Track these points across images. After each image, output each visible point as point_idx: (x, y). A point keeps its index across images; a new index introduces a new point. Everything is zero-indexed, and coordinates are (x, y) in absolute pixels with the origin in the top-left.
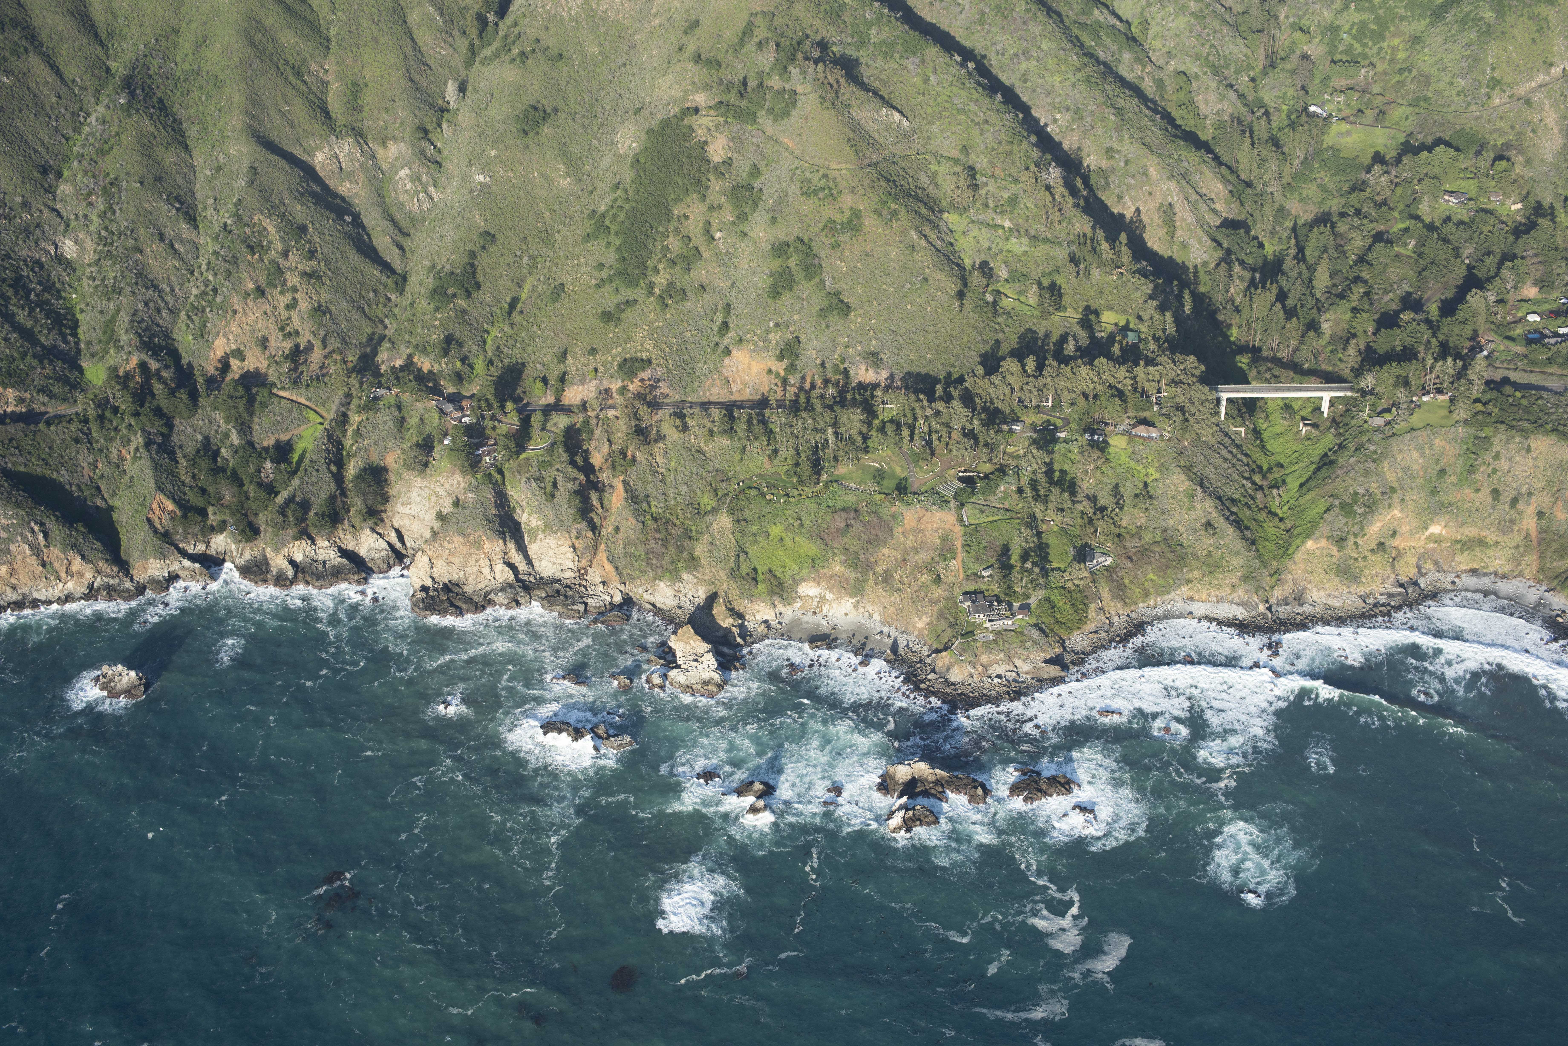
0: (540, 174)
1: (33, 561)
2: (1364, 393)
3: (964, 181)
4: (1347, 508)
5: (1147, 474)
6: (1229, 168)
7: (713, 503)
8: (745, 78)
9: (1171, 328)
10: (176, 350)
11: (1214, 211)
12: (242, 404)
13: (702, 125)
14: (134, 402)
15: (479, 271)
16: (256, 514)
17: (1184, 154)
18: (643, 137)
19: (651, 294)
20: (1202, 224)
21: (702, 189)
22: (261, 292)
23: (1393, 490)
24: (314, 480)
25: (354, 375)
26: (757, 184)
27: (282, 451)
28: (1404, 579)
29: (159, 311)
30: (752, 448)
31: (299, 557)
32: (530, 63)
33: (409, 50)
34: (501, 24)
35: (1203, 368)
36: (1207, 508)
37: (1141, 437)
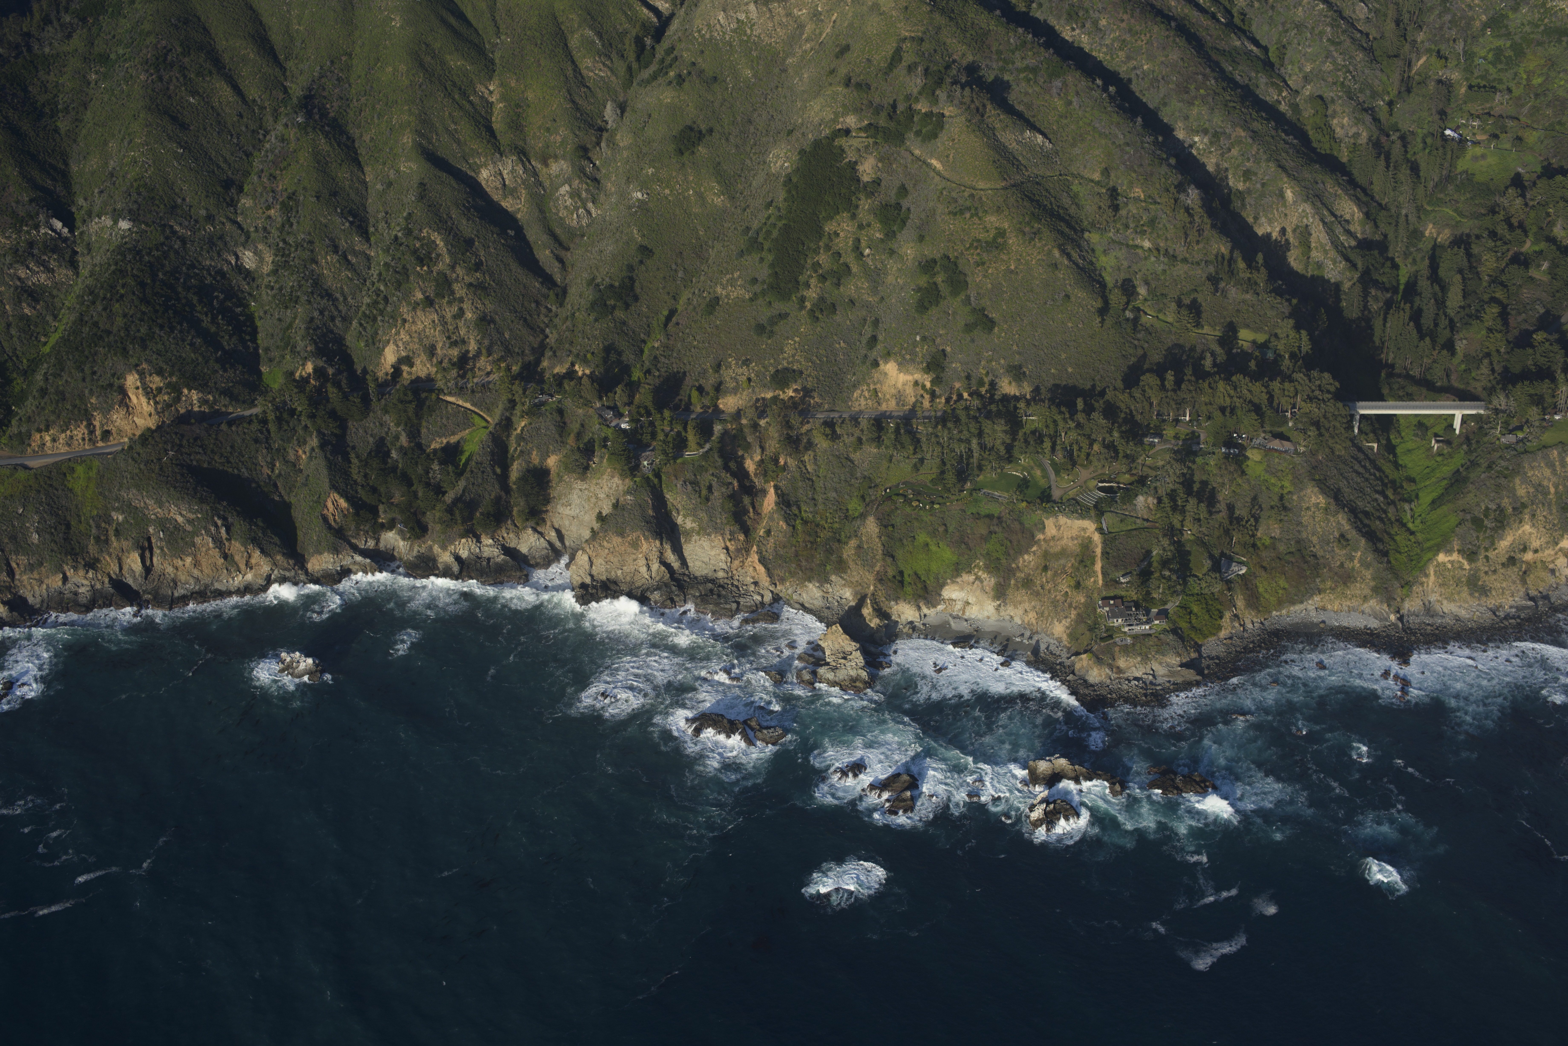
0: (695, 192)
1: (216, 553)
2: (1497, 411)
3: (1105, 203)
4: (1477, 523)
5: (1282, 487)
6: (1364, 190)
7: (861, 509)
8: (895, 101)
9: (1306, 346)
10: (349, 356)
11: (1349, 232)
12: (411, 408)
13: (851, 146)
14: (309, 405)
15: (637, 284)
16: (424, 513)
17: (1319, 177)
18: (795, 157)
19: (802, 307)
20: (1336, 244)
21: (852, 209)
22: (429, 302)
23: (1524, 506)
24: (480, 481)
25: (517, 382)
26: (905, 203)
27: (451, 453)
28: (1533, 593)
29: (333, 319)
30: (898, 456)
31: (464, 554)
32: (686, 85)
33: (570, 72)
34: (657, 47)
35: (1337, 384)
36: (1342, 521)
37: (1276, 450)
